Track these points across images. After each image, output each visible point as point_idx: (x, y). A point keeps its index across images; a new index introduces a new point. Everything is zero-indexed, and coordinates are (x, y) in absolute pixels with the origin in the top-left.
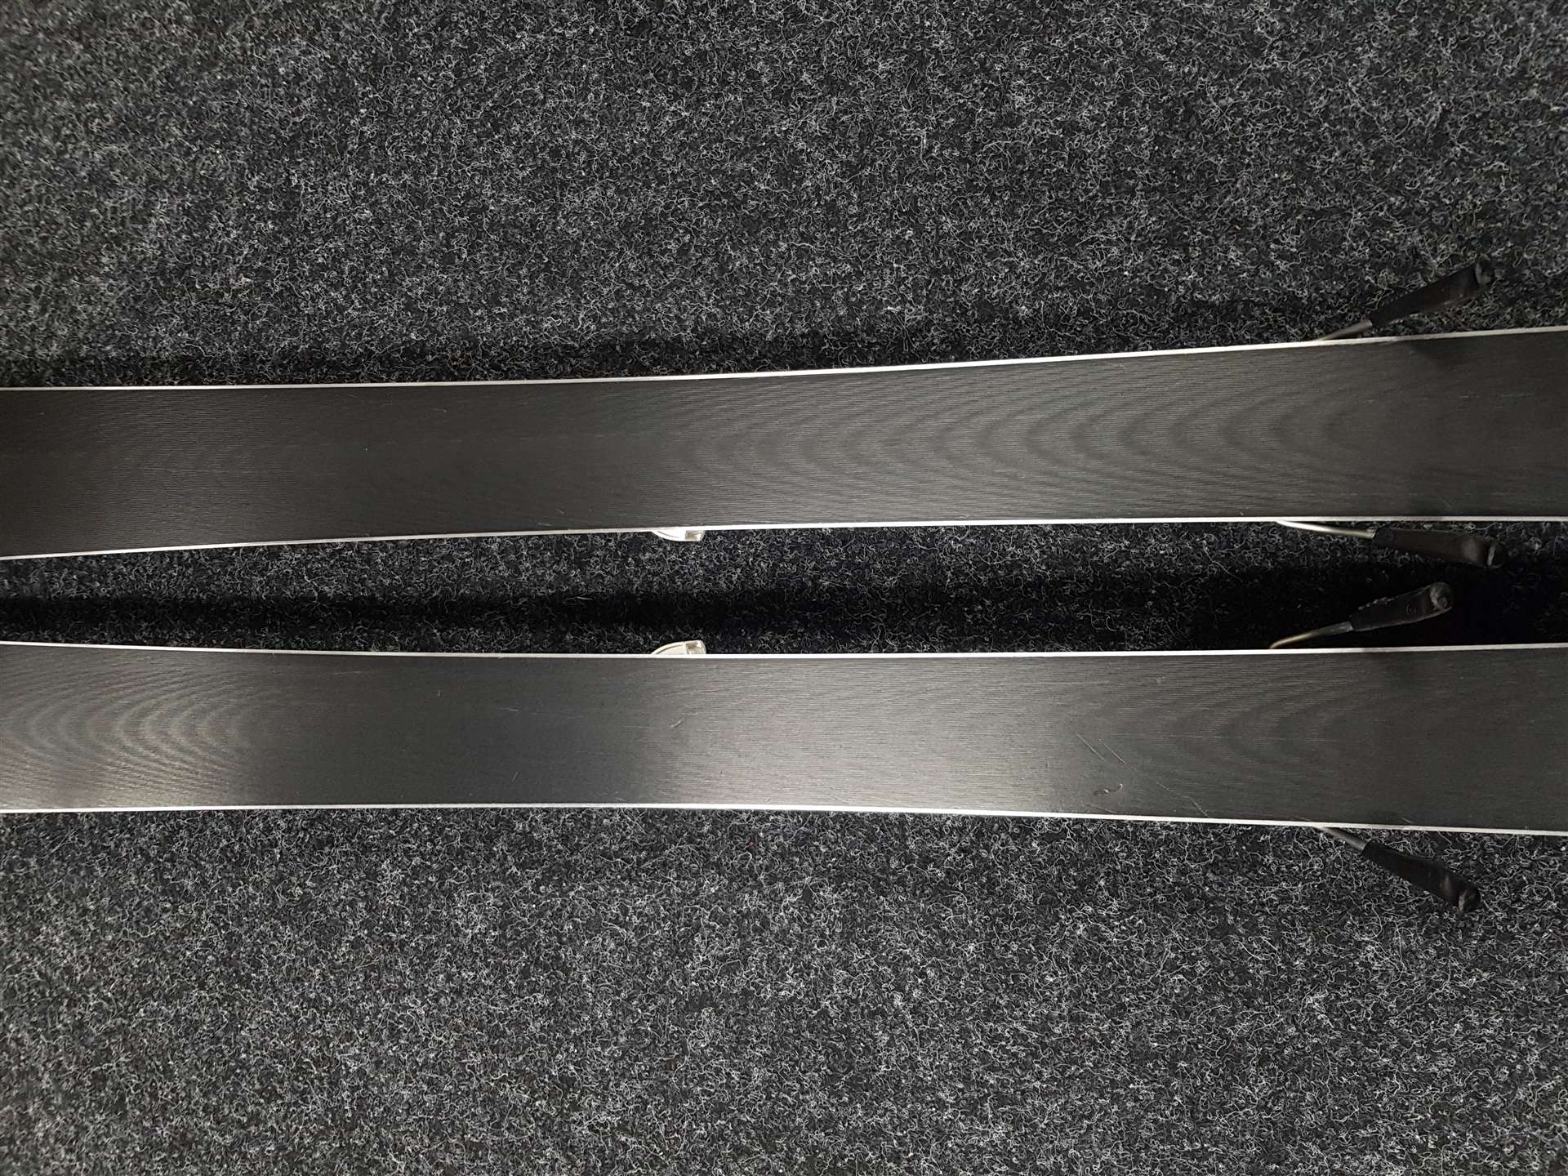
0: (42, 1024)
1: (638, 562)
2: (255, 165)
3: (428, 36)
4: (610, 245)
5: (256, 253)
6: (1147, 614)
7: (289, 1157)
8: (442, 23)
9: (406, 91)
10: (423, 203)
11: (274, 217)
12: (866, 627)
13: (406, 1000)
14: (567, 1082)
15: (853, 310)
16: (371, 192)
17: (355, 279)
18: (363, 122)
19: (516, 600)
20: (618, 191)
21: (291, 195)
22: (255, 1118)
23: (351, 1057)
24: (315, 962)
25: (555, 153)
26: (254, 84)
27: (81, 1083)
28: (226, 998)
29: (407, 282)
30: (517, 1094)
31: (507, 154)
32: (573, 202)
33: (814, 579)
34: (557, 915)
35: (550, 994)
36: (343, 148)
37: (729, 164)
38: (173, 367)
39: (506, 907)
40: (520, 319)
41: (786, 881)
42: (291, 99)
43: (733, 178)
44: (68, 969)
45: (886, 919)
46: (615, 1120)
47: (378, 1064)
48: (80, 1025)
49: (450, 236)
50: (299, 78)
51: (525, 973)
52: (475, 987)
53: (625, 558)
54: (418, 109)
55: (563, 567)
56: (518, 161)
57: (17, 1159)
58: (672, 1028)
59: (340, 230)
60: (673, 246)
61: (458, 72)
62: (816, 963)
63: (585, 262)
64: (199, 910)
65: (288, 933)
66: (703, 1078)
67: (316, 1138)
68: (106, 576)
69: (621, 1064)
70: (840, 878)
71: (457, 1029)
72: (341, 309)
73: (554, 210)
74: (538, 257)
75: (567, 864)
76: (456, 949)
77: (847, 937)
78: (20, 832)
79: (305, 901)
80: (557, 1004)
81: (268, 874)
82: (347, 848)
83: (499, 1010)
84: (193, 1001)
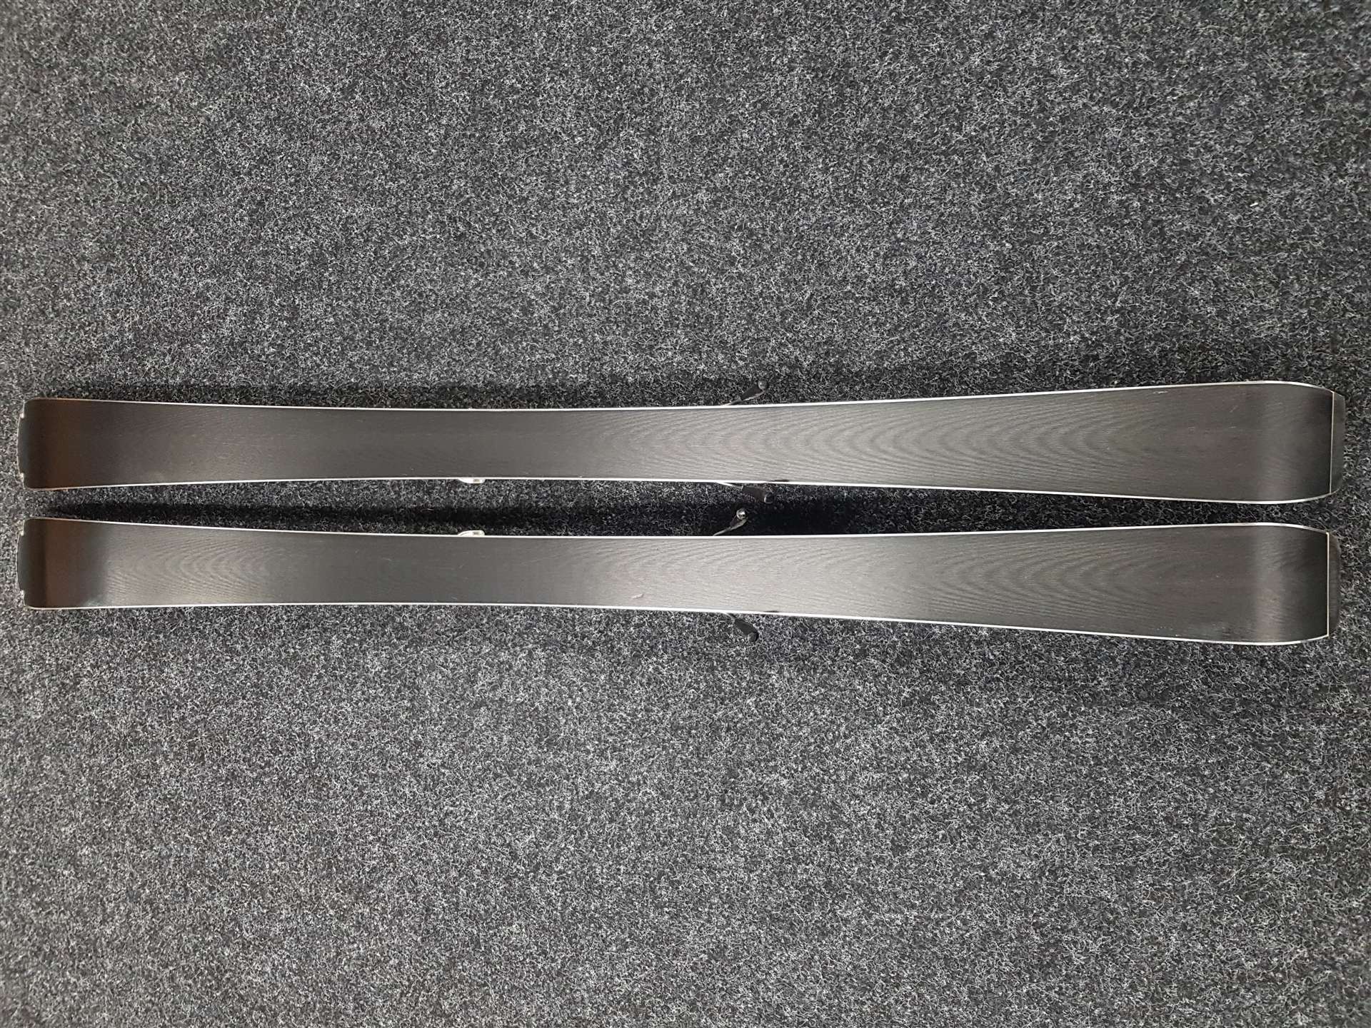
0: (165, 718)
1: (456, 492)
2: (278, 293)
3: (362, 235)
4: (446, 341)
5: (278, 337)
6: (682, 522)
7: (284, 783)
8: (369, 229)
9: (351, 261)
10: (357, 316)
11: (286, 319)
12: (559, 525)
13: (342, 704)
14: (417, 744)
15: (555, 376)
16: (333, 309)
17: (326, 352)
18: (330, 275)
19: (398, 509)
20: (449, 314)
21: (295, 309)
22: (268, 764)
23: (315, 733)
24: (299, 686)
25: (420, 295)
26: (278, 253)
27: (183, 748)
28: (256, 704)
29: (350, 354)
30: (393, 749)
31: (398, 294)
32: (428, 318)
33: (536, 502)
34: (414, 663)
35: (411, 700)
36: (321, 287)
37: (500, 305)
38: (236, 391)
39: (390, 659)
40: (403, 374)
41: (521, 646)
42: (297, 262)
43: (502, 311)
44: (178, 690)
45: (565, 664)
46: (440, 761)
47: (328, 735)
48: (183, 718)
49: (370, 333)
50: (300, 251)
51: (399, 691)
52: (375, 698)
53: (450, 490)
54: (357, 270)
55: (420, 494)
56: (403, 298)
57: (151, 786)
58: (467, 717)
59: (318, 327)
60: (474, 342)
61: (375, 253)
62: (533, 685)
63: (433, 347)
64: (244, 660)
65: (287, 671)
66: (481, 741)
67: (297, 773)
68: (201, 493)
69: (444, 734)
70: (545, 645)
71: (366, 718)
72: (318, 366)
73: (420, 322)
74: (412, 344)
75: (420, 638)
76: (367, 679)
77: (548, 672)
78: (155, 621)
79: (295, 656)
80: (413, 705)
81: (278, 642)
82: (316, 629)
83: (387, 708)
84: (240, 705)
